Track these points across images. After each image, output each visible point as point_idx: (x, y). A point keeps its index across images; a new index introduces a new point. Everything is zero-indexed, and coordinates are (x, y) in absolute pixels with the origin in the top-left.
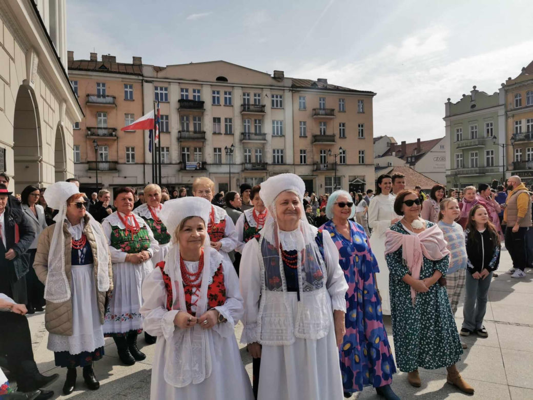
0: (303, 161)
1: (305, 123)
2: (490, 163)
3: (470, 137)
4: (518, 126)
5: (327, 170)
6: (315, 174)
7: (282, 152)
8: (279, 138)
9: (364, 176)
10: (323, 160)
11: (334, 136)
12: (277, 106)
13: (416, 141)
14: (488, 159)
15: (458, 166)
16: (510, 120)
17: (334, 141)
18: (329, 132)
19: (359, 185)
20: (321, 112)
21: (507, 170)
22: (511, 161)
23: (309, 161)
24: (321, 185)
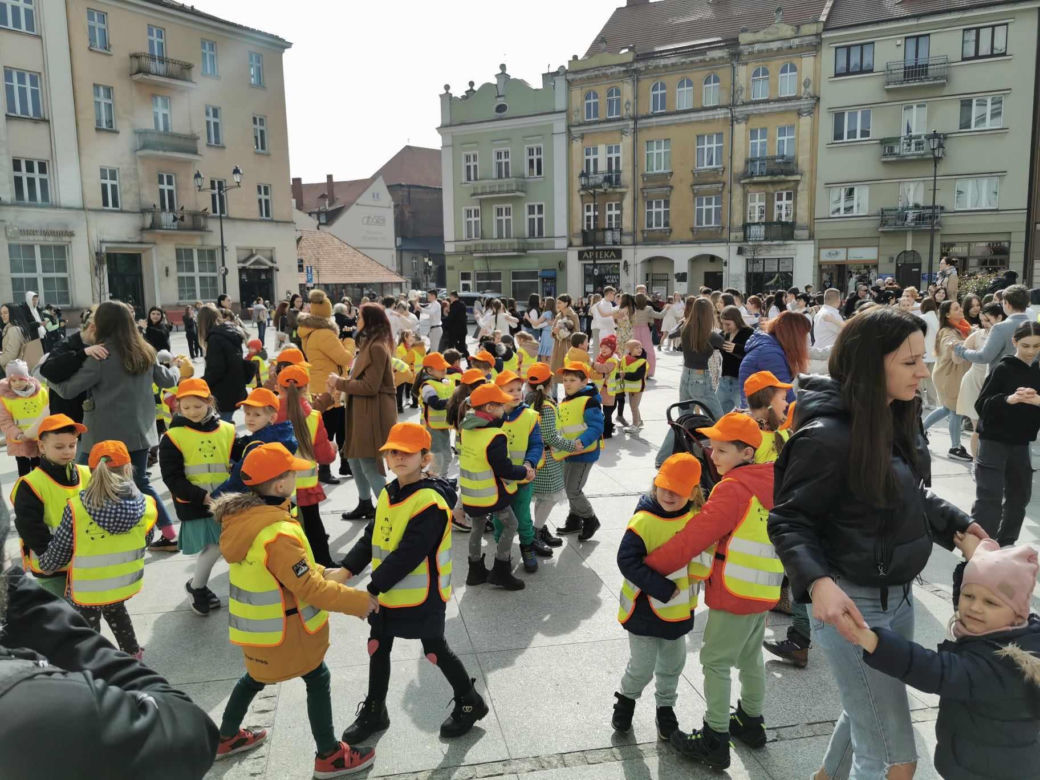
0: (110, 199)
1: (109, 91)
2: (537, 229)
3: (495, 174)
4: (592, 157)
5: (180, 228)
6: (147, 237)
7: (43, 168)
8: (29, 127)
9: (272, 250)
10: (168, 201)
11: (194, 138)
12: (17, 23)
13: (325, 180)
14: (532, 221)
15: (469, 236)
16: (577, 145)
17: (195, 152)
18: (178, 126)
19: (260, 271)
20: (156, 66)
21: (570, 245)
22: (578, 227)
23: (127, 200)
24: (167, 270)
